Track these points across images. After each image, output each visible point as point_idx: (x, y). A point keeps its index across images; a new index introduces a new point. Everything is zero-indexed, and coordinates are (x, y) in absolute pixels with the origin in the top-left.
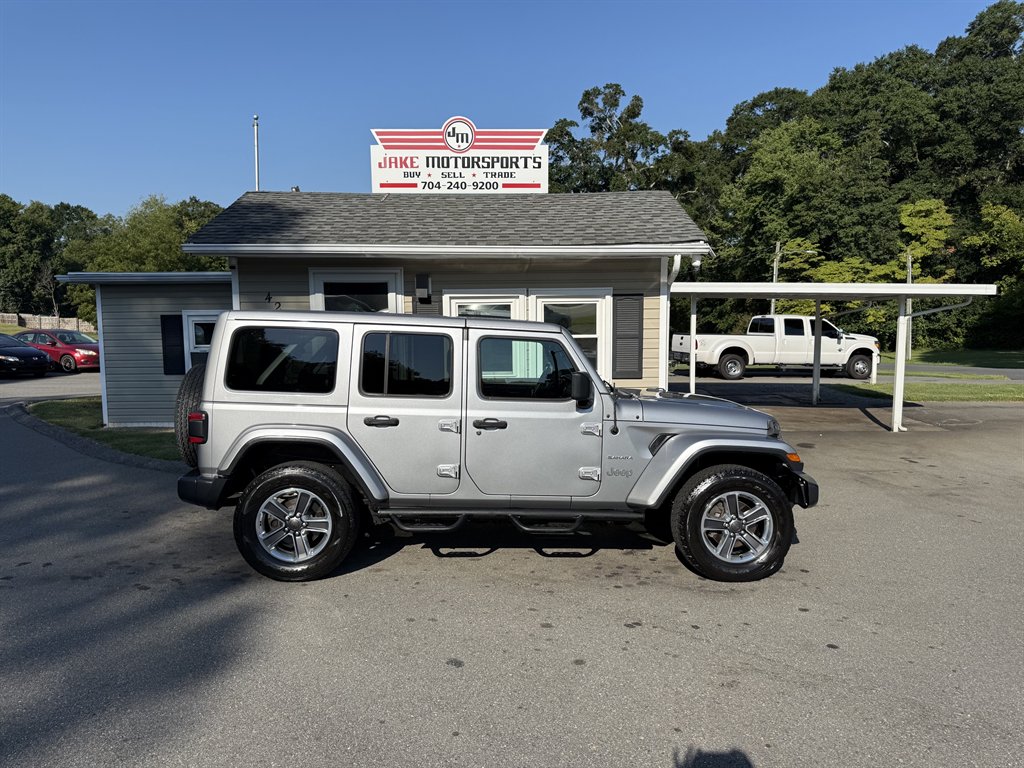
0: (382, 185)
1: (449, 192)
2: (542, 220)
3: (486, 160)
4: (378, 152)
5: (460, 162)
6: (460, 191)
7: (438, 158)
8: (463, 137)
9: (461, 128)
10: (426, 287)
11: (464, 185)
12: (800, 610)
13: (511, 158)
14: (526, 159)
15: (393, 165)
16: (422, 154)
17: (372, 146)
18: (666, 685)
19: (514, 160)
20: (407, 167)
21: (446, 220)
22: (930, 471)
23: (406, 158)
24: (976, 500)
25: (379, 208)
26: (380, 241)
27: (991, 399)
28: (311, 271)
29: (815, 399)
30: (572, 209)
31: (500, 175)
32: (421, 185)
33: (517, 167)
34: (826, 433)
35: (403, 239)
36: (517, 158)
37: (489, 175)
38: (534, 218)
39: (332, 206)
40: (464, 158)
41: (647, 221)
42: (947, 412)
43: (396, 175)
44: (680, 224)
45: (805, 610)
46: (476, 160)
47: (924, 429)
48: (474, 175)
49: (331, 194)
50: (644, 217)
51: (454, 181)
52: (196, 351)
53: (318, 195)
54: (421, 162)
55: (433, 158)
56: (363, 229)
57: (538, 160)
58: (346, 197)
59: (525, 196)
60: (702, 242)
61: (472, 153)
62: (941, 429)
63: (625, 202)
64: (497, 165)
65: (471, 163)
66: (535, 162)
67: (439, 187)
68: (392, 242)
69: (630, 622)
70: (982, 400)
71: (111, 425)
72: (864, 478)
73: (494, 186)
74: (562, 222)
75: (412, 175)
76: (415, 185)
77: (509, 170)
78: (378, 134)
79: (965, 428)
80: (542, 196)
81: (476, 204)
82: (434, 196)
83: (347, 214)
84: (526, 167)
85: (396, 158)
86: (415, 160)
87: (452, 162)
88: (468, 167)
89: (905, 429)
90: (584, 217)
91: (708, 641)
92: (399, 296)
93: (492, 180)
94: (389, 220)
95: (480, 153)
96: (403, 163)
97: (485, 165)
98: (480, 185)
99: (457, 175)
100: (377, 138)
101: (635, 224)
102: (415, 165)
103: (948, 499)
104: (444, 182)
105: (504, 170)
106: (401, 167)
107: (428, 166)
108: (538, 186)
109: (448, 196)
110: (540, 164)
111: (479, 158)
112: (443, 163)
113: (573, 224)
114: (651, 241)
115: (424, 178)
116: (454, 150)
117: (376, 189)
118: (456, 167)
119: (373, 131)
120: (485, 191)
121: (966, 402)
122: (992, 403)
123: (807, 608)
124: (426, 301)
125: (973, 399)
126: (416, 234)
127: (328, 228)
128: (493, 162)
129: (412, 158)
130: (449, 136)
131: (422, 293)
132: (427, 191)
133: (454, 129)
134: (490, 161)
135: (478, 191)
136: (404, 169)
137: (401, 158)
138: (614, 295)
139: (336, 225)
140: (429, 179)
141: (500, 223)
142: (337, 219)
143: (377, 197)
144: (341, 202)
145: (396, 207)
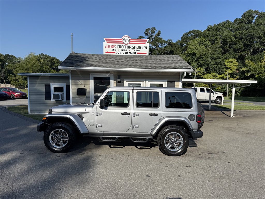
0: (106, 52)
1: (123, 54)
2: (149, 62)
3: (133, 46)
4: (105, 44)
5: (126, 47)
6: (126, 54)
7: (121, 46)
8: (127, 41)
9: (127, 38)
10: (120, 79)
11: (127, 53)
12: (228, 162)
13: (139, 46)
14: (143, 46)
15: (109, 47)
16: (117, 45)
17: (104, 42)
18: (204, 182)
19: (140, 47)
20: (113, 48)
21: (125, 62)
22: (244, 127)
23: (112, 46)
24: (258, 135)
25: (106, 58)
26: (110, 67)
27: (253, 109)
28: (90, 74)
29: (209, 109)
30: (156, 59)
31: (136, 50)
32: (116, 53)
33: (141, 48)
34: (215, 117)
35: (115, 66)
36: (141, 46)
37: (134, 50)
38: (147, 62)
39: (94, 57)
40: (127, 46)
41: (176, 63)
42: (243, 112)
43: (110, 50)
44: (185, 64)
45: (229, 163)
46: (130, 46)
47: (238, 117)
48: (130, 50)
49: (93, 54)
50: (175, 62)
51: (124, 52)
52: (54, 94)
53: (90, 54)
54: (116, 47)
55: (119, 46)
58: (97, 55)
59: (143, 56)
60: (192, 69)
61: (129, 45)
62: (242, 117)
63: (169, 58)
64: (136, 48)
65: (129, 47)
66: (145, 47)
67: (121, 53)
68: (113, 67)
69: (187, 166)
70: (251, 110)
71: (30, 113)
72: (229, 129)
73: (135, 53)
74: (154, 63)
75: (114, 50)
76: (114, 53)
77: (139, 49)
78: (105, 39)
79: (248, 117)
80: (147, 56)
81: (131, 58)
82: (120, 55)
83: (99, 60)
84: (143, 48)
85: (110, 46)
86: (115, 46)
87: (124, 47)
88: (128, 48)
89: (234, 117)
90: (160, 62)
91: (209, 171)
92: (113, 81)
93: (134, 52)
94: (110, 61)
96: (112, 47)
97: (133, 48)
98: (131, 53)
99: (125, 50)
100: (105, 40)
101: (173, 64)
102: (115, 47)
103: (252, 135)
104: (122, 52)
106: (111, 48)
107: (118, 48)
108: (146, 53)
110: (146, 48)
111: (131, 46)
112: (122, 47)
113: (157, 63)
114: (179, 68)
115: (117, 51)
116: (125, 44)
117: (105, 53)
118: (125, 48)
119: (104, 38)
120: (133, 54)
121: (246, 110)
122: (253, 110)
123: (229, 162)
124: (119, 82)
125: (248, 109)
126: (118, 65)
127: (95, 63)
128: (135, 47)
129: (114, 46)
130: (124, 40)
131: (119, 80)
132: (118, 54)
133: (125, 38)
134: (134, 47)
135: (131, 54)
136: (112, 48)
137: (111, 46)
138: (168, 82)
139: (97, 62)
140: (118, 51)
141: (139, 63)
142: (97, 61)
143: (105, 55)
144: (96, 56)
145: (111, 58)
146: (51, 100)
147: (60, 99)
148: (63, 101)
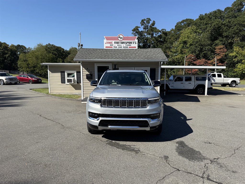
0: (106, 47)
1: (119, 48)
2: (137, 54)
4: (105, 41)
5: (121, 43)
6: (121, 48)
8: (121, 38)
9: (121, 36)
11: (121, 47)
13: (131, 42)
14: (133, 42)
15: (108, 42)
16: (114, 41)
17: (104, 40)
21: (119, 54)
25: (106, 52)
28: (95, 64)
30: (142, 52)
31: (128, 45)
35: (112, 58)
38: (135, 54)
41: (156, 55)
43: (109, 45)
44: (163, 56)
49: (96, 49)
50: (156, 54)
51: (120, 46)
52: (68, 79)
53: (94, 49)
54: (113, 43)
56: (105, 56)
57: (136, 42)
58: (100, 49)
59: (133, 49)
60: (166, 59)
61: (123, 41)
63: (152, 51)
64: (128, 43)
65: (123, 43)
73: (127, 47)
75: (112, 45)
76: (112, 47)
77: (130, 44)
78: (105, 37)
80: (136, 49)
81: (124, 51)
82: (116, 49)
84: (133, 44)
87: (119, 43)
89: (208, 95)
90: (145, 54)
93: (127, 46)
94: (109, 54)
95: (125, 41)
96: (110, 43)
97: (126, 43)
99: (120, 45)
104: (118, 46)
105: (129, 44)
107: (115, 43)
108: (136, 47)
109: (118, 49)
112: (117, 43)
113: (143, 55)
114: (157, 59)
116: (120, 40)
117: (105, 48)
119: (104, 37)
120: (126, 48)
126: (114, 57)
127: (98, 56)
130: (119, 38)
132: (114, 48)
135: (124, 48)
136: (110, 44)
140: (115, 46)
141: (129, 55)
142: (99, 54)
143: (105, 49)
144: (99, 51)
145: (109, 52)
146: (66, 84)
147: (72, 83)
148: (75, 84)
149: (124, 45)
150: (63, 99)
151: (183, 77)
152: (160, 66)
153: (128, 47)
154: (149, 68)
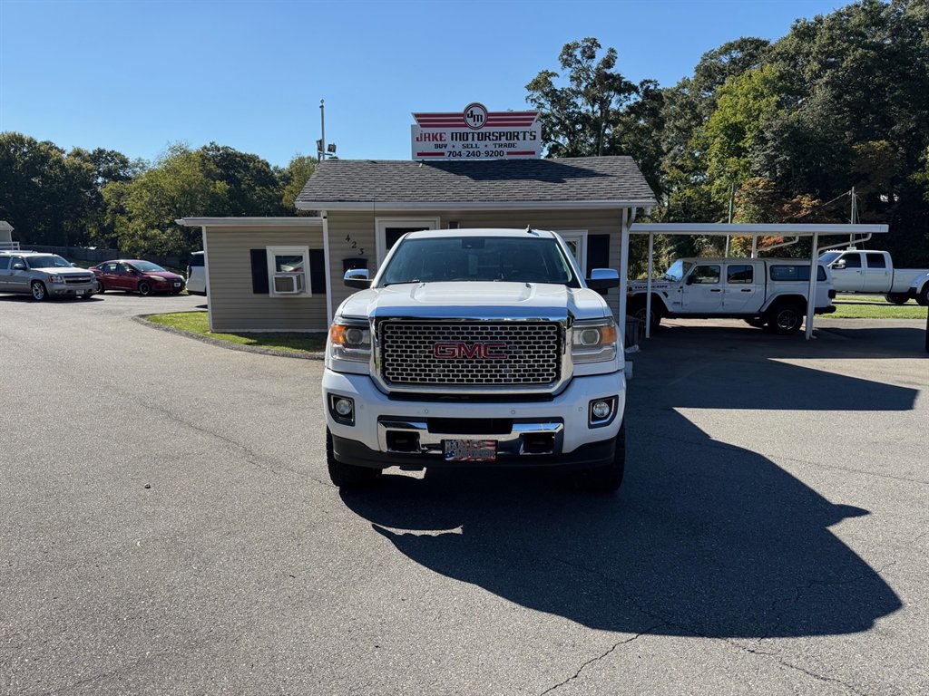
0: (419, 154)
1: (468, 159)
2: (537, 181)
3: (495, 134)
5: (476, 136)
6: (476, 158)
7: (460, 134)
8: (478, 118)
9: (477, 111)
11: (478, 154)
13: (514, 133)
15: (427, 139)
16: (449, 131)
23: (437, 134)
25: (419, 172)
26: (427, 199)
28: (377, 219)
30: (559, 171)
31: (505, 145)
32: (447, 154)
33: (518, 139)
35: (442, 197)
36: (518, 133)
37: (497, 146)
38: (532, 179)
39: (386, 172)
40: (479, 133)
43: (430, 146)
44: (637, 184)
46: (488, 134)
47: (832, 338)
48: (486, 146)
49: (383, 162)
50: (612, 179)
51: (471, 150)
52: (277, 276)
53: (374, 162)
54: (447, 137)
55: (456, 134)
56: (414, 190)
57: (534, 134)
58: (395, 164)
59: (525, 161)
60: (651, 198)
61: (485, 130)
64: (503, 138)
65: (483, 137)
66: (531, 135)
67: (460, 156)
73: (501, 153)
75: (441, 146)
76: (443, 154)
77: (512, 142)
80: (536, 161)
81: (488, 168)
82: (457, 162)
83: (398, 178)
84: (524, 139)
85: (429, 134)
87: (470, 136)
88: (482, 140)
89: (815, 337)
93: (499, 150)
94: (429, 183)
95: (491, 129)
96: (435, 137)
97: (494, 138)
98: (490, 153)
99: (474, 146)
102: (443, 139)
104: (464, 151)
105: (508, 142)
106: (433, 140)
107: (452, 140)
108: (533, 153)
109: (468, 162)
110: (535, 137)
111: (490, 133)
112: (463, 137)
113: (559, 184)
114: (616, 197)
115: (449, 148)
116: (472, 128)
118: (473, 140)
120: (494, 158)
127: (388, 189)
128: (500, 136)
129: (441, 134)
130: (468, 117)
132: (451, 158)
133: (472, 112)
135: (489, 158)
136: (435, 142)
137: (433, 134)
138: (589, 235)
139: (394, 187)
140: (454, 149)
141: (508, 184)
142: (393, 182)
143: (416, 163)
144: (392, 168)
145: (431, 172)
146: (271, 295)
147: (295, 291)
148: (303, 295)
149: (490, 145)
150: (260, 353)
151: (721, 266)
152: (628, 225)
153: (505, 153)
154: (585, 234)
